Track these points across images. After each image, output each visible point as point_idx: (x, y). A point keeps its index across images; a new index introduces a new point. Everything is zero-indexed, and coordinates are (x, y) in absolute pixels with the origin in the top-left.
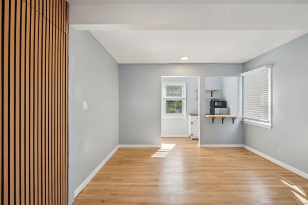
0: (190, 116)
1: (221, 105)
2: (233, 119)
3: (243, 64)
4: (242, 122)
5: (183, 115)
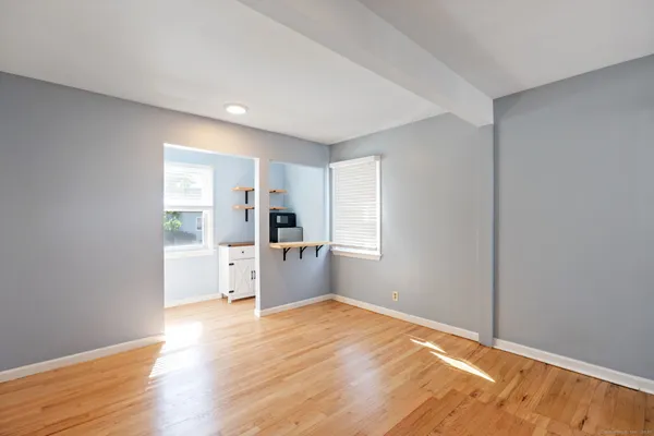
0: (226, 249)
1: (286, 222)
2: (318, 249)
3: (331, 147)
4: (330, 252)
5: (206, 247)
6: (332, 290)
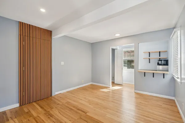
2: (164, 75)
4: (173, 77)
6: (174, 96)
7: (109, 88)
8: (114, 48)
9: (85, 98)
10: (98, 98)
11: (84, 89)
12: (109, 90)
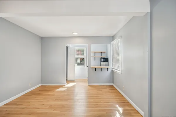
1: (105, 61)
2: (107, 69)
3: (113, 37)
4: (112, 70)
6: (113, 83)
7: (65, 86)
8: (68, 45)
9: (43, 105)
10: (60, 100)
11: (33, 93)
12: (66, 89)
